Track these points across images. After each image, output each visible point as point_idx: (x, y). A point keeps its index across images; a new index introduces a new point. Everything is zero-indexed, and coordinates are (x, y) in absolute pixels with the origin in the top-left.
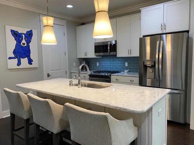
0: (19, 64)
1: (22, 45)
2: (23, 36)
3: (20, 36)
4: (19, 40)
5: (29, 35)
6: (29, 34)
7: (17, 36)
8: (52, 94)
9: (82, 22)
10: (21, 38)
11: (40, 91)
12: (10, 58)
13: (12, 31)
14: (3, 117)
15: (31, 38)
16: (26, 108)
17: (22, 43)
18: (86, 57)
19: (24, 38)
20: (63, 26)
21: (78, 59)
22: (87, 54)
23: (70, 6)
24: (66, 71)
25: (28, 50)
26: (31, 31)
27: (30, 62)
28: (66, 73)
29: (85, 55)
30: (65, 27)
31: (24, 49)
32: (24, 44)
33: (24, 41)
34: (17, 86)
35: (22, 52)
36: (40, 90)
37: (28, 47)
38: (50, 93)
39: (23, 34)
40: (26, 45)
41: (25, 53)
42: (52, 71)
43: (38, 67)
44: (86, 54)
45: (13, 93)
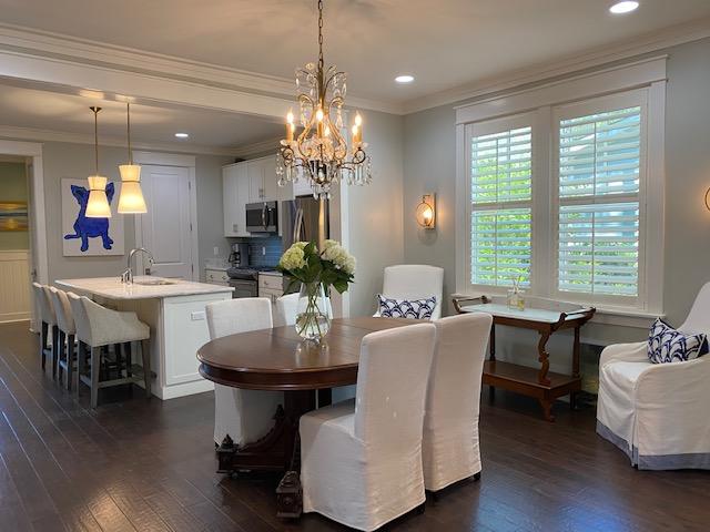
0: (85, 247)
7: (82, 197)
12: (68, 237)
13: (74, 188)
21: (226, 240)
24: (192, 266)
25: (104, 221)
26: (112, 184)
27: (108, 244)
28: (193, 270)
31: (95, 220)
35: (92, 225)
41: (97, 227)
43: (122, 254)
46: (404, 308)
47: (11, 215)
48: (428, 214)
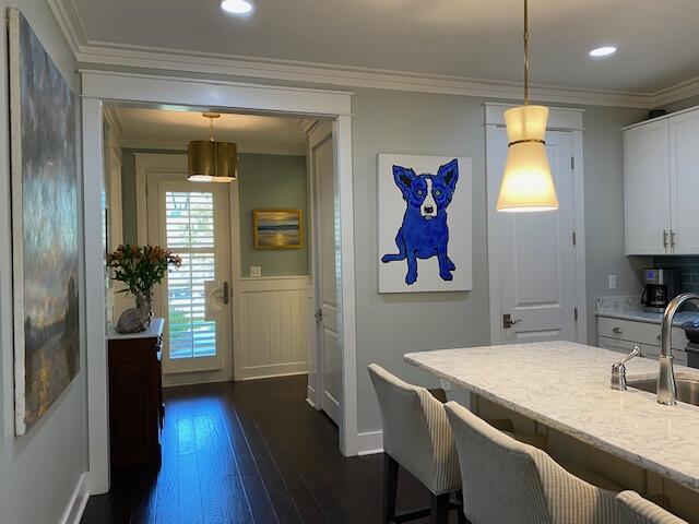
0: (412, 277)
1: (423, 214)
2: (429, 182)
3: (419, 184)
4: (415, 197)
5: (447, 178)
6: (445, 174)
7: (409, 186)
8: (544, 418)
9: (652, 107)
10: (420, 192)
11: (491, 395)
12: (387, 258)
13: (396, 170)
14: (361, 454)
15: (453, 188)
16: (440, 451)
17: (422, 208)
18: (669, 253)
19: (430, 189)
20: (570, 130)
21: (627, 261)
22: (675, 237)
23: (603, 52)
24: (576, 310)
25: (441, 229)
26: (455, 162)
27: (446, 270)
28: (576, 318)
29: (665, 244)
30: (578, 136)
31: (428, 228)
32: (429, 210)
33: (429, 201)
34: (407, 361)
35: (423, 237)
36: (492, 392)
37: (442, 218)
38: (532, 412)
39: (430, 176)
40: (434, 214)
41: (431, 241)
42: (520, 305)
43: (470, 289)
44: (668, 237)
45: (399, 388)
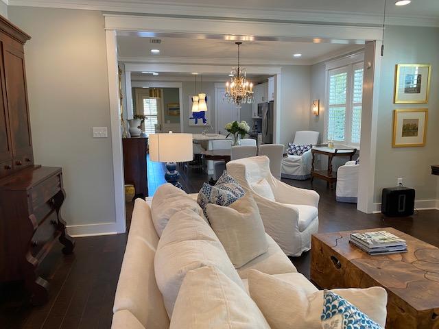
0: (196, 122)
27: (204, 121)
43: (210, 125)
46: (297, 148)
47: (175, 109)
48: (315, 109)
